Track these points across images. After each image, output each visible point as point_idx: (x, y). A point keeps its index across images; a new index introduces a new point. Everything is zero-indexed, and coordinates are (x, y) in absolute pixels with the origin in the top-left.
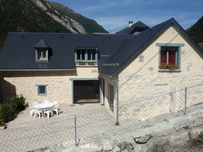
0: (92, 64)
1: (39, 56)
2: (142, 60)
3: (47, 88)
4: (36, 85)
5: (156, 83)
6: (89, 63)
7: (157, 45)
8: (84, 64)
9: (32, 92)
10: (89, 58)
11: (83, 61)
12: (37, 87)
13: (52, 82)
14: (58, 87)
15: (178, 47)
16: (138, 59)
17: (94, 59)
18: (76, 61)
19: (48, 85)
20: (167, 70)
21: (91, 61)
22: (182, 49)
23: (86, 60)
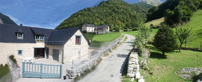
0: (42, 41)
1: (19, 36)
2: (71, 41)
3: (23, 52)
4: (17, 50)
5: (74, 48)
6: (41, 41)
7: (75, 35)
8: (39, 41)
9: (15, 53)
10: (41, 39)
11: (38, 40)
12: (18, 51)
13: (25, 49)
14: (28, 51)
15: (80, 36)
16: (70, 40)
17: (42, 39)
18: (36, 39)
19: (23, 50)
20: (78, 44)
21: (42, 40)
22: (81, 37)
23: (39, 39)
